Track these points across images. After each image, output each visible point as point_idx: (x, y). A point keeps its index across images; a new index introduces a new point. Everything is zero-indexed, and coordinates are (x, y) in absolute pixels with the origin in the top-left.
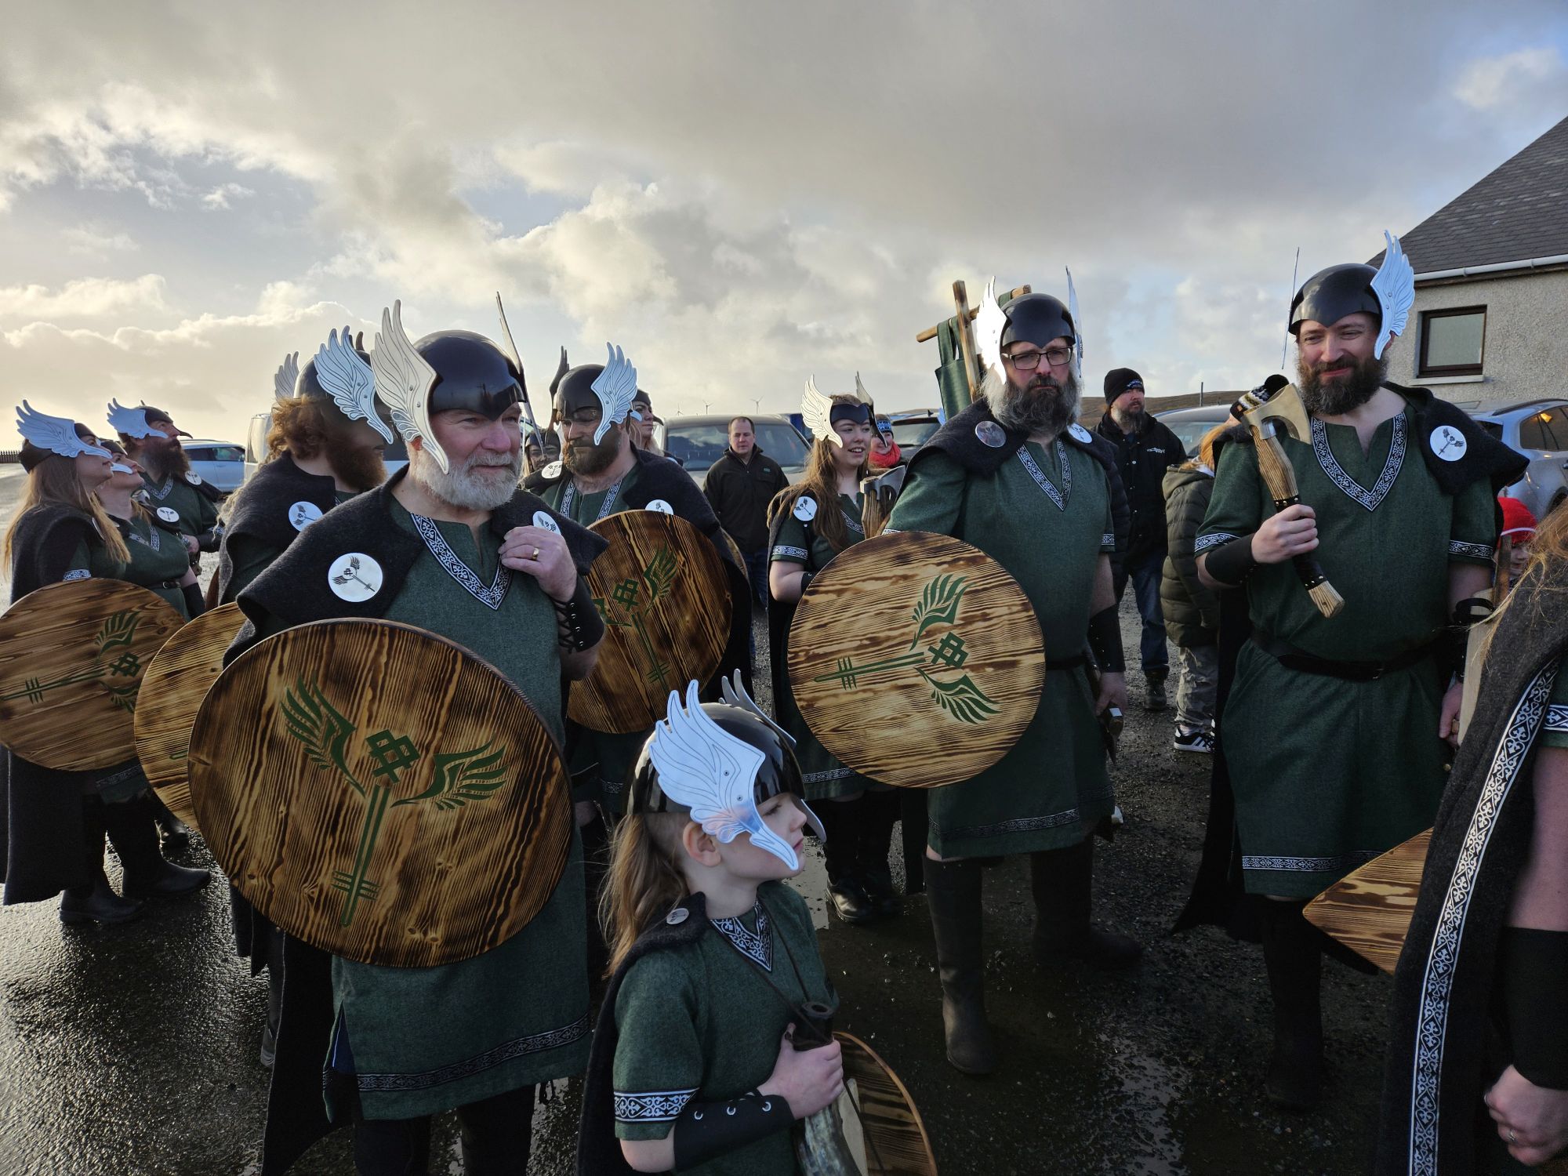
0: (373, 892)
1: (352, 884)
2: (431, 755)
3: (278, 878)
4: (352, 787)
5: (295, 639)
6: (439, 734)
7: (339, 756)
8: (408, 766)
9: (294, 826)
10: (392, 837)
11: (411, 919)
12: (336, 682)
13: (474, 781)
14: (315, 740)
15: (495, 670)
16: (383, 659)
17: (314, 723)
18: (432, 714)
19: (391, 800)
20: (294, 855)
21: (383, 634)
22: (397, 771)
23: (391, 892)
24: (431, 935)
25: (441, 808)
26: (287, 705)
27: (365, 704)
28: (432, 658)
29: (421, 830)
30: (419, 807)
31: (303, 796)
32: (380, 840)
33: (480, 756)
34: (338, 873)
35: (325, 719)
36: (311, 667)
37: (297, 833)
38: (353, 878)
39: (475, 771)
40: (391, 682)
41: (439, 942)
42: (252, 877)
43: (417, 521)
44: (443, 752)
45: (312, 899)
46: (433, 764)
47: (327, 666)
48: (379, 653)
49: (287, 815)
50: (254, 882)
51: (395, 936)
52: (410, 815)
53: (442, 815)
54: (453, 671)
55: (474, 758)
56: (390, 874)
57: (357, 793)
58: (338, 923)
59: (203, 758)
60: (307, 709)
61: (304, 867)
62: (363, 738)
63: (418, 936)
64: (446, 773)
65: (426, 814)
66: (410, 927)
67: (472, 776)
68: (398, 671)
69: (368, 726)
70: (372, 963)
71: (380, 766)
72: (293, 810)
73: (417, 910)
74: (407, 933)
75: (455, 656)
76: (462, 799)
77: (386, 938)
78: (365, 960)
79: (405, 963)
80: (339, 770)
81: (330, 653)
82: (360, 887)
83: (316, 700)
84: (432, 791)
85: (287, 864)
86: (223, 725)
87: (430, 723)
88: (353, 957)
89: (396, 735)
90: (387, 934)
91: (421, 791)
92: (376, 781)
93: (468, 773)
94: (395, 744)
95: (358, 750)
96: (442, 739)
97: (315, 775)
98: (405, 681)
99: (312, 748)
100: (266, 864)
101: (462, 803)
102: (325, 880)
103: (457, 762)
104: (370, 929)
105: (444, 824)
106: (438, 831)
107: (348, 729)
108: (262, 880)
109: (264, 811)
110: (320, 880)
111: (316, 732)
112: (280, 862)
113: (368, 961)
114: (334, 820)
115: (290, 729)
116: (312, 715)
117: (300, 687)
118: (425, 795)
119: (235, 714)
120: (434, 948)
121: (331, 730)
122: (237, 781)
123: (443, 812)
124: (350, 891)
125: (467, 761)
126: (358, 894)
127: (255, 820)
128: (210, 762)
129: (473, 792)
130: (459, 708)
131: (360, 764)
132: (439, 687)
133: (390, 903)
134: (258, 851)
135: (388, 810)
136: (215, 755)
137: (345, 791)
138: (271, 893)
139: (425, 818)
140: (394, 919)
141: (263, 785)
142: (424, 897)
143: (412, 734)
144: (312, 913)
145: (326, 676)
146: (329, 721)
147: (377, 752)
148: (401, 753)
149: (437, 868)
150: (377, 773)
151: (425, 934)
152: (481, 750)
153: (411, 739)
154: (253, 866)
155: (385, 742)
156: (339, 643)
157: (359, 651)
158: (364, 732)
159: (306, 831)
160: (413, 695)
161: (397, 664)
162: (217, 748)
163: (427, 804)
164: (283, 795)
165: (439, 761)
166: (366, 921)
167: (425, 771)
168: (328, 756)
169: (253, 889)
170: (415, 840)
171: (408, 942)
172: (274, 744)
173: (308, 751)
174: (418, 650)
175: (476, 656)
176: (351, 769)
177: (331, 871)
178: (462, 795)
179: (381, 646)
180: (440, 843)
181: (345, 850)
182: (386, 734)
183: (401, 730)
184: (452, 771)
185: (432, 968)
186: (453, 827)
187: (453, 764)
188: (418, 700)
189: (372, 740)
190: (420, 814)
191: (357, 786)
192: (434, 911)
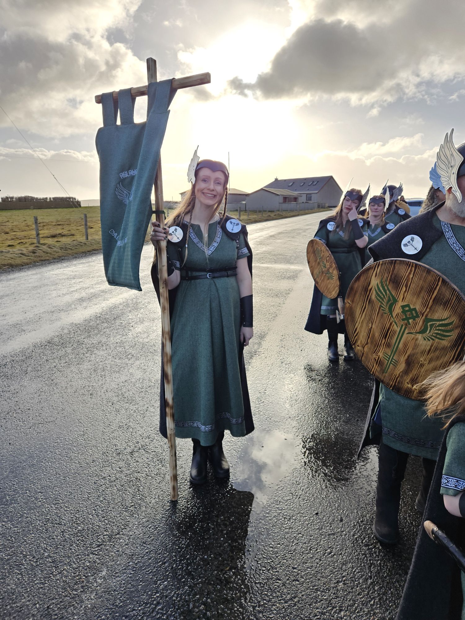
0: (396, 364)
1: (389, 359)
2: (424, 317)
3: (366, 349)
4: (394, 323)
5: (382, 264)
6: (428, 310)
7: (391, 310)
8: (414, 320)
9: (373, 332)
10: (405, 345)
11: (408, 379)
12: (393, 282)
13: (439, 332)
14: (383, 303)
15: (455, 287)
16: (411, 276)
17: (384, 296)
18: (426, 301)
19: (407, 331)
20: (372, 342)
21: (412, 266)
22: (410, 321)
23: (402, 366)
25: (425, 339)
26: (376, 288)
27: (402, 292)
28: (430, 278)
29: (416, 346)
30: (417, 337)
31: (377, 322)
32: (401, 345)
33: (443, 322)
34: (385, 353)
35: (388, 296)
36: (386, 275)
37: (374, 335)
38: (390, 356)
39: (440, 328)
40: (413, 286)
41: (417, 391)
42: (358, 346)
43: (443, 224)
44: (429, 317)
45: (375, 360)
46: (424, 321)
47: (391, 276)
48: (410, 273)
49: (371, 327)
50: (359, 348)
51: (402, 383)
52: (413, 339)
53: (425, 342)
54: (437, 285)
55: (441, 323)
56: (403, 359)
57: (395, 325)
58: (383, 371)
59: (349, 302)
60: (382, 291)
61: (375, 347)
62: (400, 305)
63: (410, 386)
64: (429, 326)
65: (419, 340)
66: (407, 381)
67: (439, 330)
68: (416, 282)
69: (402, 301)
70: (392, 389)
71: (404, 317)
72: (373, 326)
73: (411, 376)
74: (406, 383)
75: (439, 279)
76: (433, 338)
77: (398, 382)
78: (390, 388)
80: (390, 316)
81: (393, 271)
82: (392, 361)
83: (386, 288)
84: (422, 332)
85: (369, 345)
86: (356, 292)
87: (425, 304)
89: (412, 307)
90: (399, 381)
91: (418, 331)
92: (402, 323)
93: (437, 328)
94: (411, 310)
95: (398, 310)
96: (429, 312)
97: (382, 315)
98: (418, 286)
99: (382, 305)
100: (363, 343)
101: (433, 340)
102: (381, 354)
103: (434, 323)
104: (393, 377)
105: (425, 346)
106: (423, 348)
107: (395, 301)
108: (361, 348)
109: (365, 324)
110: (379, 354)
111: (384, 300)
112: (367, 344)
113: (391, 389)
114: (386, 333)
115: (376, 297)
116: (384, 293)
117: (381, 282)
118: (419, 333)
119: (360, 288)
120: (415, 393)
121: (389, 300)
122: (358, 311)
123: (426, 341)
124: (388, 361)
125: (438, 323)
126: (391, 363)
127: (361, 326)
128: (351, 303)
129: (438, 336)
130: (437, 301)
131: (397, 315)
132: (431, 291)
133: (401, 370)
134: (361, 337)
135: (405, 335)
136: (353, 301)
137: (391, 324)
138: (363, 354)
139: (418, 342)
140: (402, 377)
141: (365, 315)
142: (414, 372)
143: (418, 307)
144: (375, 365)
145: (390, 280)
146: (389, 297)
147: (404, 312)
148: (412, 314)
149: (420, 362)
150: (403, 320)
151: (413, 386)
152: (444, 320)
153: (417, 309)
154: (359, 343)
155: (407, 309)
156: (396, 268)
157: (403, 271)
158: (400, 303)
159: (377, 335)
160: (420, 292)
161: (416, 279)
162: (353, 299)
164: (371, 320)
165: (427, 320)
166: (392, 374)
167: (421, 323)
168: (387, 310)
169: (358, 350)
170: (413, 349)
171: (406, 387)
172: (370, 301)
173: (381, 306)
174: (425, 274)
175: (448, 280)
176: (394, 316)
177: (383, 352)
178: (434, 336)
179: (411, 271)
180: (423, 353)
181: (388, 345)
182: (408, 306)
183: (414, 305)
184: (431, 326)
185: (414, 400)
186: (428, 348)
187: (432, 323)
188: (422, 295)
189: (403, 307)
190: (417, 340)
191: (395, 323)
192: (417, 378)
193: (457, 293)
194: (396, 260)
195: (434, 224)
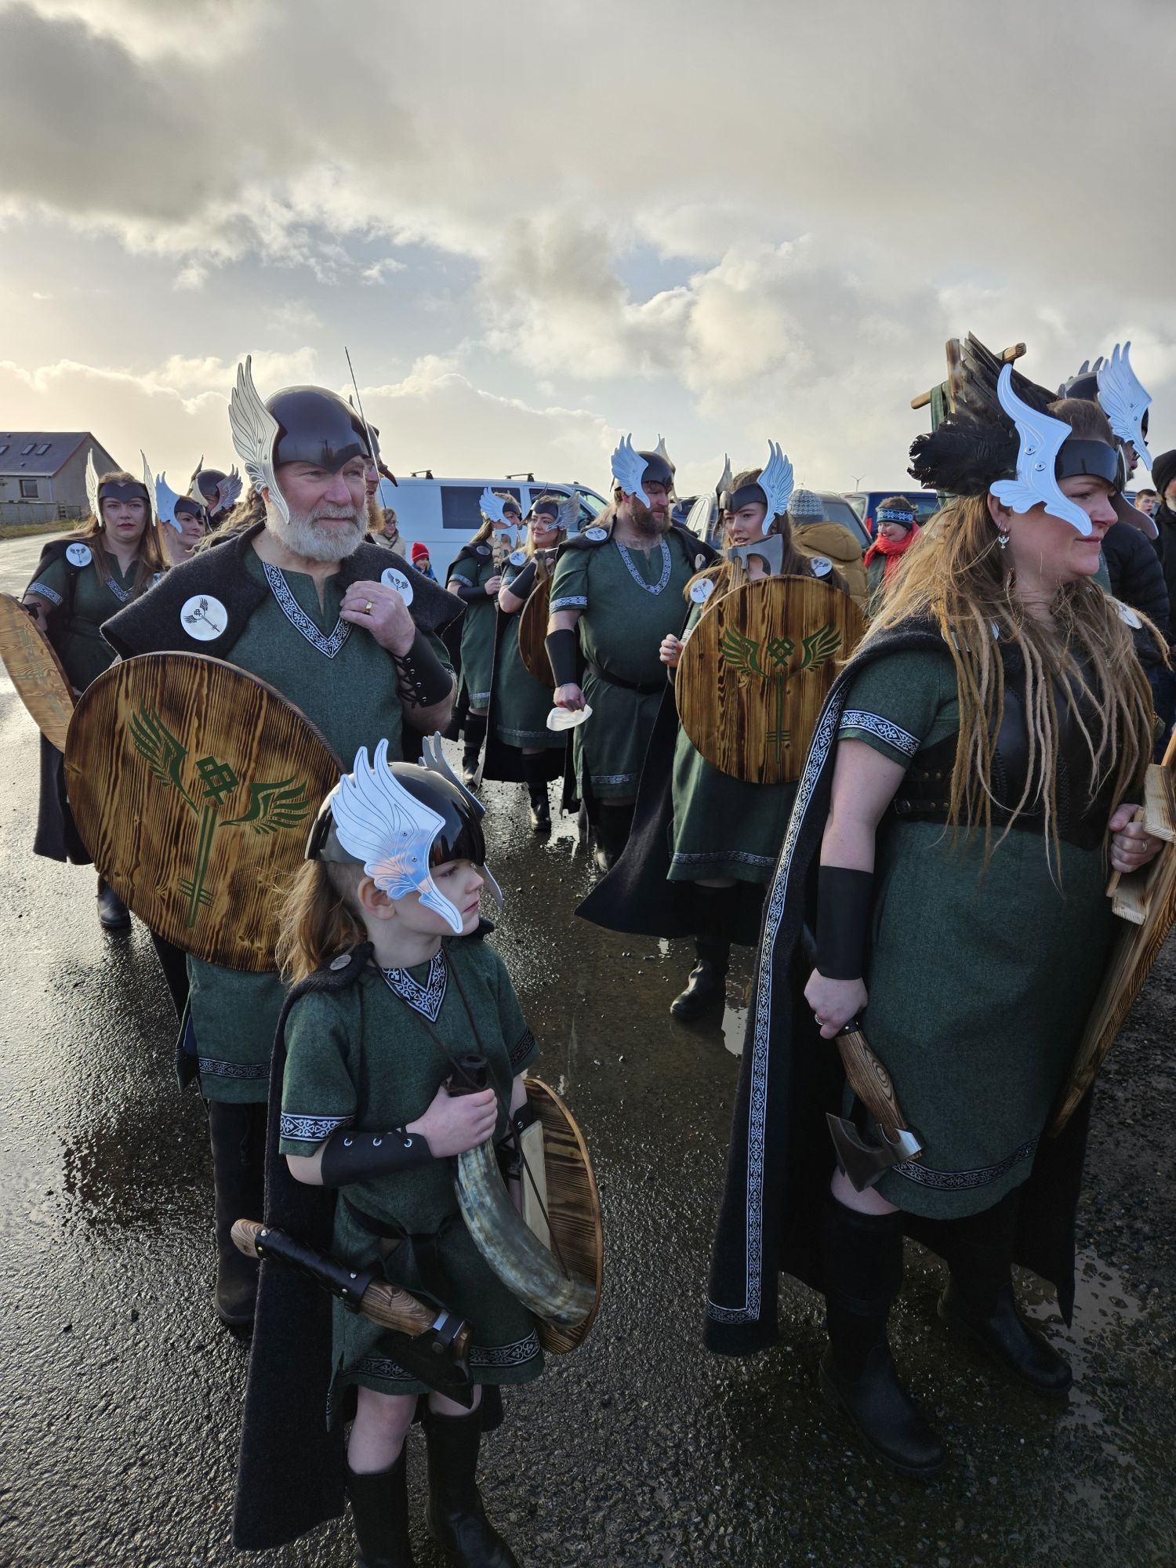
0: (210, 900)
1: (193, 891)
2: (247, 783)
3: (137, 879)
4: (188, 805)
5: (136, 667)
6: (253, 765)
7: (177, 777)
8: (230, 791)
9: (146, 834)
10: (222, 852)
11: (240, 928)
12: (169, 709)
13: (283, 811)
14: (156, 760)
15: (297, 709)
16: (205, 691)
17: (155, 744)
18: (246, 744)
19: (219, 821)
20: (148, 860)
21: (203, 669)
22: (222, 794)
23: (223, 903)
24: (257, 944)
25: (258, 832)
26: (134, 726)
27: (193, 731)
28: (243, 693)
29: (243, 852)
30: (242, 828)
31: (151, 809)
32: (212, 855)
33: (287, 788)
34: (182, 879)
35: (163, 742)
36: (149, 694)
37: (149, 842)
38: (194, 885)
39: (283, 802)
40: (213, 714)
41: (264, 951)
42: (118, 875)
43: (267, 570)
44: (257, 781)
45: (163, 900)
46: (249, 792)
47: (162, 695)
48: (200, 685)
49: (140, 824)
50: (120, 879)
51: (229, 941)
52: (234, 836)
53: (259, 839)
54: (260, 707)
55: (282, 790)
56: (222, 886)
57: (192, 811)
58: (185, 923)
59: (75, 766)
60: (149, 731)
61: (156, 871)
62: (193, 762)
63: (246, 943)
64: (261, 801)
65: (247, 836)
66: (240, 934)
67: (281, 806)
68: (217, 705)
69: (197, 751)
70: (213, 961)
71: (208, 788)
72: (144, 820)
73: (245, 921)
74: (238, 940)
75: (261, 693)
76: (274, 825)
77: (222, 943)
78: (207, 959)
79: (238, 966)
80: (177, 789)
81: (163, 682)
82: (199, 895)
83: (156, 724)
84: (251, 815)
85: (143, 866)
86: (88, 740)
87: (245, 754)
88: (200, 954)
89: (219, 762)
90: (223, 938)
91: (242, 815)
92: (206, 801)
93: (278, 803)
94: (219, 770)
95: (191, 773)
96: (255, 769)
97: (159, 790)
98: (223, 712)
99: (155, 766)
100: (128, 864)
101: (275, 830)
102: (173, 884)
103: (269, 792)
104: (209, 932)
105: (262, 846)
106: (257, 852)
107: (182, 753)
108: (125, 878)
109: (123, 818)
110: (169, 884)
111: (157, 752)
112: (138, 865)
113: (209, 960)
114: (177, 832)
115: (137, 747)
116: (153, 737)
117: (143, 711)
118: (245, 819)
119: (95, 730)
120: (260, 956)
121: (168, 752)
122: (101, 789)
123: (261, 836)
124: (192, 896)
125: (277, 791)
126: (198, 900)
127: (117, 825)
128: (80, 770)
129: (283, 820)
130: (266, 741)
131: (192, 784)
132: (250, 722)
133: (224, 912)
134: (120, 852)
135: (217, 829)
136: (84, 765)
137: (182, 808)
138: (133, 891)
139: (246, 840)
140: (227, 926)
141: (121, 795)
142: (250, 910)
143: (232, 761)
144: (164, 912)
145: (161, 703)
146: (167, 744)
147: (205, 776)
148: (224, 779)
149: (259, 885)
150: (207, 794)
151: (252, 942)
152: (288, 782)
153: (231, 766)
154: (118, 865)
155: (210, 767)
156: (170, 673)
157: (186, 682)
158: (194, 757)
159: (156, 839)
160: (230, 726)
161: (215, 697)
162: (84, 758)
163: (247, 827)
164: (136, 806)
165: (254, 789)
166: (206, 926)
167: (244, 797)
168: (168, 778)
169: (120, 885)
170: (240, 858)
171: (239, 948)
172: (126, 760)
173: (152, 770)
174: (231, 685)
175: (279, 695)
176: (186, 789)
177: (176, 877)
178: (274, 822)
179: (202, 679)
180: (260, 861)
181: (186, 860)
182: (210, 760)
183: (223, 758)
184: (266, 799)
185: (261, 973)
186: (268, 850)
187: (265, 793)
188: (235, 732)
189: (201, 764)
190: (242, 835)
191: (192, 804)
192: (258, 922)
193: (301, 721)
194: (164, 656)
195: (250, 570)
